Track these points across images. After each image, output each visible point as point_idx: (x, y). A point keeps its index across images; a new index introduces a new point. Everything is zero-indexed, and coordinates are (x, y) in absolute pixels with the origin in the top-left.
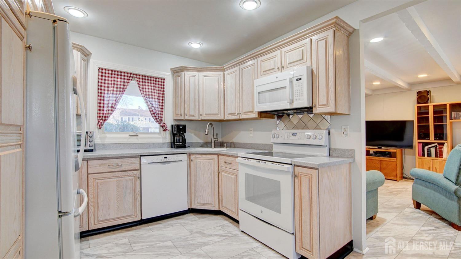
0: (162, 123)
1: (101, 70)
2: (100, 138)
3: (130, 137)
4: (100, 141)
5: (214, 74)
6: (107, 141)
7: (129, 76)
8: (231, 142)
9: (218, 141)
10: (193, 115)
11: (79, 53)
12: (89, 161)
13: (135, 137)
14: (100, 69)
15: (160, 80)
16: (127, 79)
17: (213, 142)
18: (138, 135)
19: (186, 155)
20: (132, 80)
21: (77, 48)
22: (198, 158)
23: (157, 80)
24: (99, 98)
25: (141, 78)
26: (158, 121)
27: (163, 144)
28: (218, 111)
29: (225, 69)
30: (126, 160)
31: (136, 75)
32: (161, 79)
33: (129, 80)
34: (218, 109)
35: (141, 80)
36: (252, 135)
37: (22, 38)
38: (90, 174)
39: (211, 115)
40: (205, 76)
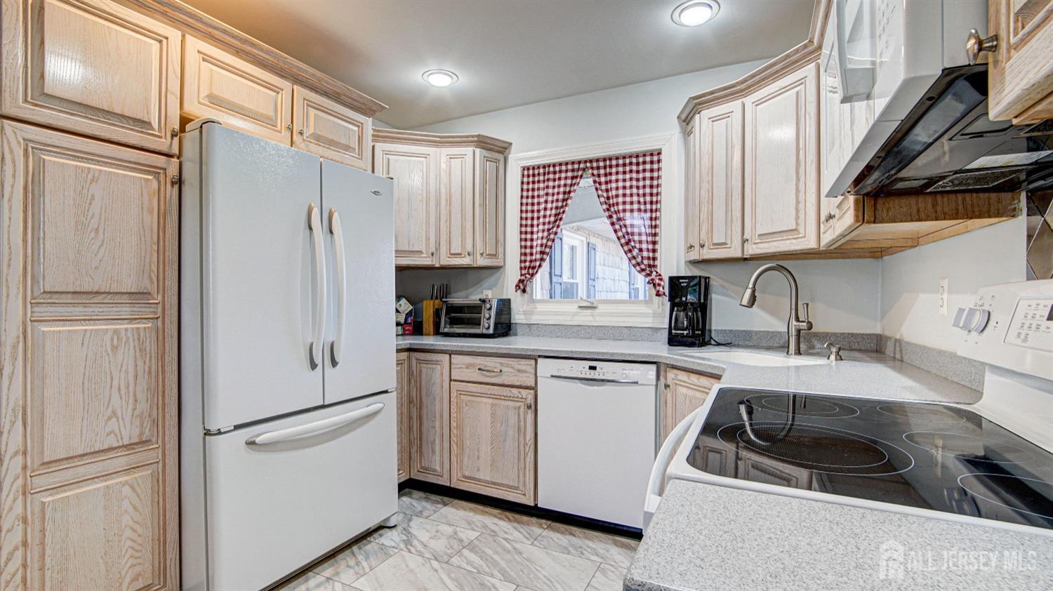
0: (654, 273)
1: (526, 173)
2: (525, 313)
3: (579, 310)
4: (522, 317)
5: (784, 85)
6: (535, 319)
7: (578, 168)
8: (898, 337)
9: (812, 331)
10: (725, 244)
11: (478, 151)
12: (452, 356)
13: (589, 311)
14: (524, 169)
15: (648, 159)
16: (573, 178)
17: (793, 332)
18: (595, 308)
19: (654, 367)
20: (584, 176)
21: (472, 142)
23: (641, 160)
24: (523, 229)
25: (601, 167)
26: (643, 270)
27: (656, 330)
28: (797, 218)
29: (817, 48)
30: (510, 363)
31: (591, 161)
32: (652, 155)
33: (576, 177)
34: (797, 210)
35: (602, 171)
36: (944, 310)
37: (156, 171)
38: (455, 381)
39: (776, 235)
40: (758, 103)
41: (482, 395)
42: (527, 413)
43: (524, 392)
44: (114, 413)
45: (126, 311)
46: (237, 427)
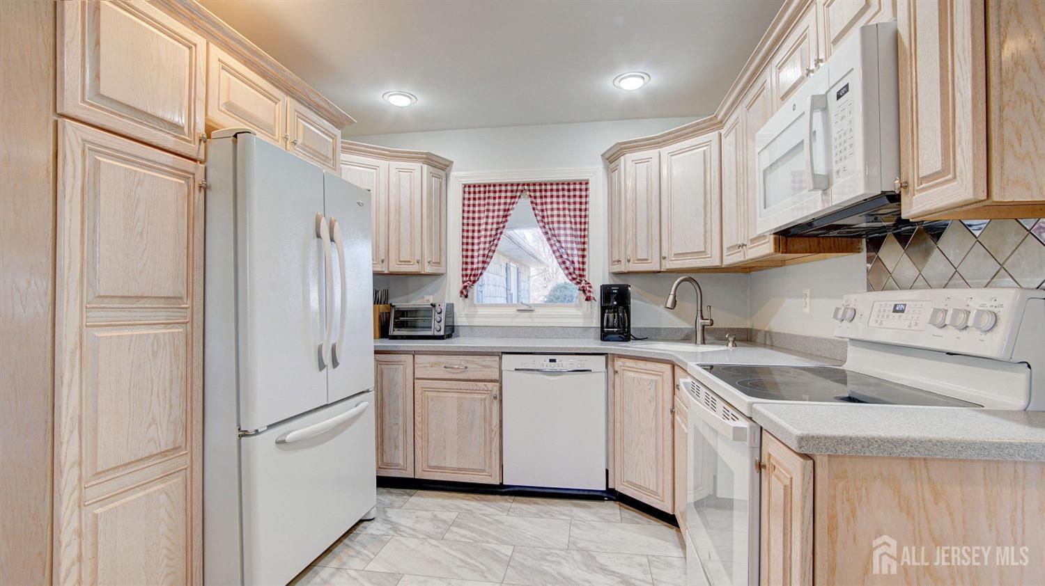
0: (584, 282)
1: (467, 189)
2: (467, 316)
3: (518, 313)
4: (465, 320)
5: (694, 144)
6: (477, 322)
7: (516, 190)
8: (766, 329)
9: (713, 326)
10: (646, 260)
11: (425, 167)
12: (416, 356)
13: (528, 314)
14: (465, 187)
15: (578, 187)
16: (512, 197)
17: (699, 328)
18: (533, 311)
20: (522, 196)
21: (420, 158)
22: (628, 367)
23: (572, 187)
24: (465, 240)
25: (537, 191)
26: (574, 279)
27: (586, 329)
28: (705, 243)
29: (721, 122)
30: (475, 360)
31: (528, 185)
32: (581, 184)
33: (515, 197)
34: (705, 238)
35: (538, 194)
36: (807, 310)
37: (186, 176)
38: (417, 379)
39: (688, 255)
40: (673, 154)
41: (447, 390)
42: (493, 402)
43: (490, 385)
44: (154, 419)
45: (161, 316)
46: (270, 427)
